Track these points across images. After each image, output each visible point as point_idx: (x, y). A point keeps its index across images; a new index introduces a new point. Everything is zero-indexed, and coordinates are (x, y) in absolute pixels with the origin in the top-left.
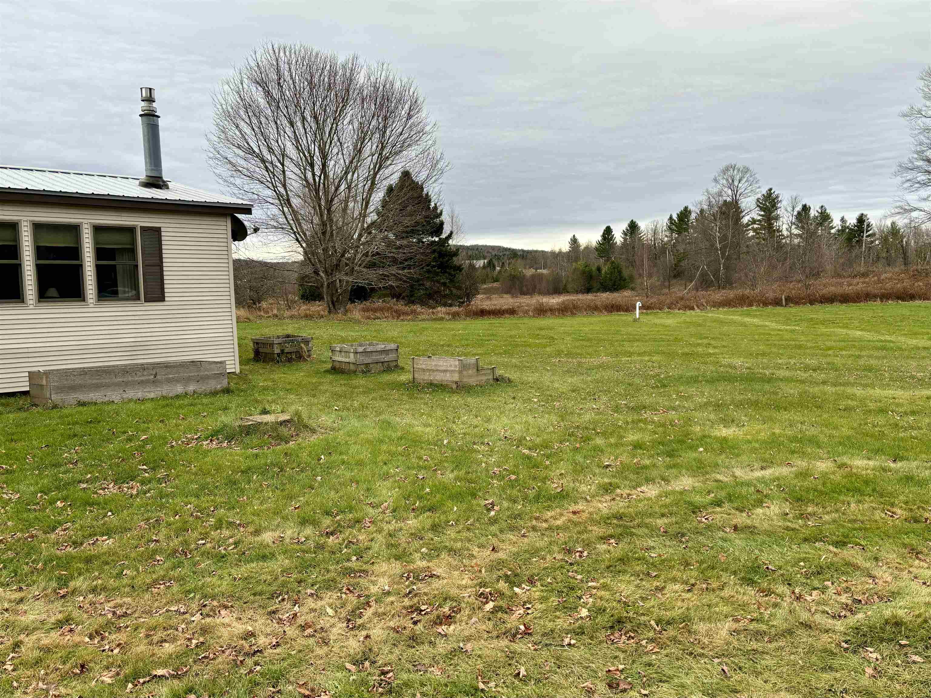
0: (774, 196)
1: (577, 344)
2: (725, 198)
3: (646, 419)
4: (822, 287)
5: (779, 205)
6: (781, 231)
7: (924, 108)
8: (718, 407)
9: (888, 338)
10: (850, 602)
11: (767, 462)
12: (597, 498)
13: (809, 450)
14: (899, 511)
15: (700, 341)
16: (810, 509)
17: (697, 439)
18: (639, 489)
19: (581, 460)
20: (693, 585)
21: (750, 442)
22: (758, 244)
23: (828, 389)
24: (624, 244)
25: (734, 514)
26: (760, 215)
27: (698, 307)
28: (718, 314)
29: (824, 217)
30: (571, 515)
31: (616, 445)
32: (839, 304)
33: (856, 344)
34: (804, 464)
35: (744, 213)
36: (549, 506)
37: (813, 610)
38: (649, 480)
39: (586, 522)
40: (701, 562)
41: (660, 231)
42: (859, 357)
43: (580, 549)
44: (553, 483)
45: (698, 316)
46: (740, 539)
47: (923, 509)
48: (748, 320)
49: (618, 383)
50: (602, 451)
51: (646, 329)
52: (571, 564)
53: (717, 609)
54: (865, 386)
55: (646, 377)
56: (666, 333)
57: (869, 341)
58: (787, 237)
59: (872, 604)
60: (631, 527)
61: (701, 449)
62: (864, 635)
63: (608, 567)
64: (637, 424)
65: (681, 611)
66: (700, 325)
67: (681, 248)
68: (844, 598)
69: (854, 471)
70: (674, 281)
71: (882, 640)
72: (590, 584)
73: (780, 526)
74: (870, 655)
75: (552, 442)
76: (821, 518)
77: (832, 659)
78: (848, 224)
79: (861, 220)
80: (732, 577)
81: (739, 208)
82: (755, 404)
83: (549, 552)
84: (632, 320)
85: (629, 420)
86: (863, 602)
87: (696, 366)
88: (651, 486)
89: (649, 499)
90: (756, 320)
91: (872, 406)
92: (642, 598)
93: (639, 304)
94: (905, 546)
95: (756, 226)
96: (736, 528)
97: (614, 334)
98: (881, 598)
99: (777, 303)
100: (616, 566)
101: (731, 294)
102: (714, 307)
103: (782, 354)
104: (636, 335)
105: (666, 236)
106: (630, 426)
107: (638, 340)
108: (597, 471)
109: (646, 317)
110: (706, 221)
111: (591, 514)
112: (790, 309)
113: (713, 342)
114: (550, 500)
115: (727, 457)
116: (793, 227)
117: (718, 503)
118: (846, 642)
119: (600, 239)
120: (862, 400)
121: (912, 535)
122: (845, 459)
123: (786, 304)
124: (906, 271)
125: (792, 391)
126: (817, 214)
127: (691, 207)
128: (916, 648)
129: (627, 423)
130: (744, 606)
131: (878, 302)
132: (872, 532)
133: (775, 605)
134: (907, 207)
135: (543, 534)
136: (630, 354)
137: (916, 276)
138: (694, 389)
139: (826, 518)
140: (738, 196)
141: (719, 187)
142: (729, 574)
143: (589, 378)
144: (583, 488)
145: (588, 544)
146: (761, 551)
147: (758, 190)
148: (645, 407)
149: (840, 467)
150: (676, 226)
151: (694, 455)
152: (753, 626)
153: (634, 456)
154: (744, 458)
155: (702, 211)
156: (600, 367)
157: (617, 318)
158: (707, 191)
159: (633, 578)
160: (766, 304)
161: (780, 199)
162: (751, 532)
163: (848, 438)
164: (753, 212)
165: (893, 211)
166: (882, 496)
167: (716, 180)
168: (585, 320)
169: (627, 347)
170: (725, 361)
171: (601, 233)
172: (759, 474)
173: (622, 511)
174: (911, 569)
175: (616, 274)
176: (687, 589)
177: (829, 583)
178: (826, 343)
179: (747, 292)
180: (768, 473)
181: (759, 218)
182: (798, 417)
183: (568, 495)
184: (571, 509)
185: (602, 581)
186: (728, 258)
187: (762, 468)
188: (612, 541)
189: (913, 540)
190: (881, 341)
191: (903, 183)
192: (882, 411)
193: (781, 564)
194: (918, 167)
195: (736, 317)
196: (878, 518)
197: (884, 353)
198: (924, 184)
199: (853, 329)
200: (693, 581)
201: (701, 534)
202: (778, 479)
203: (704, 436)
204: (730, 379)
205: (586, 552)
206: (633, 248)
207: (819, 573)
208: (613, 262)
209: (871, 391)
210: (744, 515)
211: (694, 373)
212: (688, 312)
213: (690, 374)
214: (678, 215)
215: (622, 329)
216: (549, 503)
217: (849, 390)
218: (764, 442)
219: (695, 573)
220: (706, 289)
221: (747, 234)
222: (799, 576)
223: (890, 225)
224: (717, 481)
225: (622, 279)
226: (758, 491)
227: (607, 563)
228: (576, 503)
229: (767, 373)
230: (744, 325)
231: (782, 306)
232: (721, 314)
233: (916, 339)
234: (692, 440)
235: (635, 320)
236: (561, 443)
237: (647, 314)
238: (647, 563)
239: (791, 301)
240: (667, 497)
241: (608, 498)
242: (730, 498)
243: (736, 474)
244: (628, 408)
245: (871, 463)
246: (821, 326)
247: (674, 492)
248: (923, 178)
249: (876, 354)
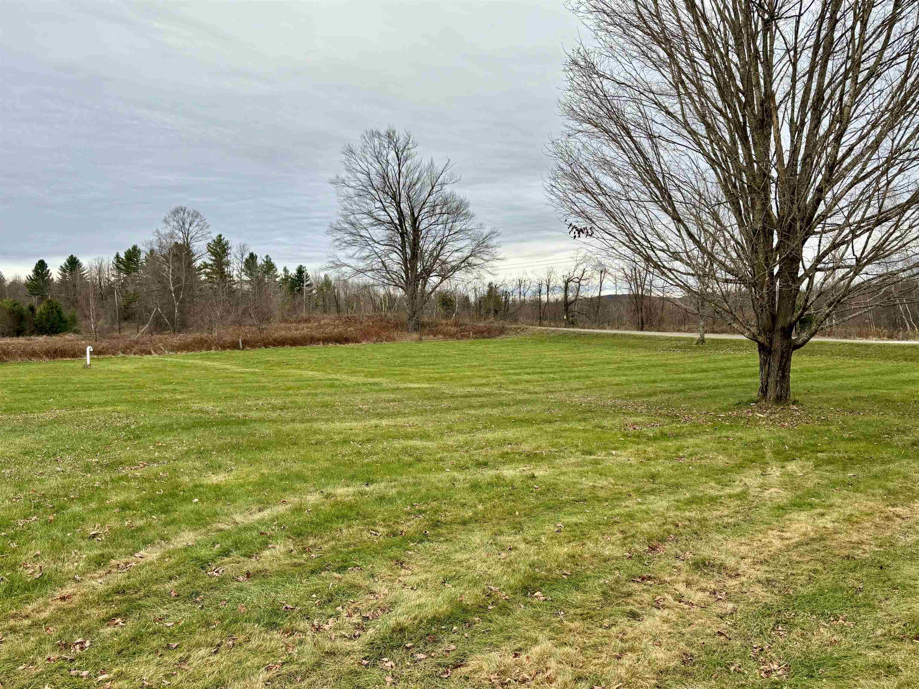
0: (223, 242)
1: (18, 396)
2: (176, 240)
3: (127, 475)
4: (273, 331)
5: (229, 251)
6: (232, 277)
7: (347, 179)
8: (201, 453)
9: (334, 376)
10: (360, 621)
11: (264, 503)
12: (89, 575)
13: (298, 486)
14: (381, 529)
15: (164, 387)
16: (311, 542)
17: (189, 491)
18: (137, 555)
19: (60, 535)
20: (219, 645)
21: (242, 486)
22: (211, 288)
23: (299, 426)
24: (63, 282)
25: (244, 561)
26: (212, 260)
27: (155, 352)
28: (176, 358)
29: (270, 266)
30: (59, 602)
31: (98, 510)
32: (289, 347)
33: (311, 383)
34: (297, 500)
35: (196, 257)
36: (28, 598)
37: (333, 637)
38: (146, 543)
39: (81, 606)
40: (221, 619)
41: (106, 269)
42: (316, 395)
43: (79, 640)
44: (27, 568)
45: (157, 361)
46: (255, 585)
47: (398, 523)
48: (209, 363)
49: (81, 438)
50: (83, 520)
51: (102, 376)
52: (72, 661)
53: (249, 663)
54: (327, 420)
55: (115, 430)
56: (125, 380)
57: (320, 380)
58: (238, 282)
59: (377, 618)
60: (137, 599)
61: (196, 500)
62: (379, 648)
63: (119, 653)
64: (118, 482)
65: (212, 678)
66: (160, 370)
67: (131, 289)
68: (356, 619)
69: (339, 499)
70: (124, 324)
71: (392, 648)
72: (100, 678)
73: (288, 564)
74: (386, 664)
75: (13, 519)
76: (321, 548)
77: (358, 679)
78: (290, 274)
79: (300, 271)
80: (256, 626)
81: (191, 251)
82: (236, 447)
83: (40, 653)
84: (81, 366)
85: (108, 479)
86: (371, 618)
87: (166, 413)
88: (150, 548)
89: (151, 563)
90: (216, 364)
91: (336, 438)
92: (167, 676)
93: (89, 349)
94: (391, 558)
95: (208, 270)
96: (248, 575)
97: (64, 383)
98: (383, 610)
99: (234, 346)
100: (128, 648)
101: (189, 337)
102: (172, 351)
103: (250, 397)
104: (92, 383)
105: (113, 275)
106: (110, 486)
107: (94, 389)
108: (83, 544)
109: (97, 363)
110: (158, 263)
111: (84, 595)
112: (247, 352)
113: (178, 387)
114: (29, 590)
115: (225, 504)
116: (243, 273)
117: (226, 553)
118: (365, 659)
119: (31, 274)
120: (327, 433)
121: (394, 548)
122: (329, 489)
123: (243, 348)
124: (339, 318)
125: (268, 431)
126: (263, 263)
127: (140, 247)
128: (419, 647)
129: (106, 483)
130: (272, 653)
131: (321, 345)
132: (365, 552)
133: (301, 642)
134: (338, 263)
135: (27, 634)
136: (90, 405)
137: (349, 321)
138: (171, 438)
139: (326, 547)
140: (189, 239)
141: (169, 228)
142: (252, 624)
143: (43, 437)
144: (69, 567)
145: (88, 632)
146: (277, 592)
147: (208, 235)
148: (122, 463)
149: (327, 497)
150: (124, 266)
151: (191, 507)
152: (285, 670)
153: (123, 519)
154: (241, 501)
155: (152, 251)
156: (55, 422)
157: (63, 365)
158: (157, 231)
159: (151, 657)
160: (224, 347)
161: (229, 245)
162: (263, 576)
163: (328, 469)
164: (204, 256)
165: (327, 265)
166: (364, 518)
167: (165, 221)
168: (22, 368)
169: (83, 397)
170: (196, 407)
171: (33, 267)
172: (258, 516)
173: (123, 583)
174: (400, 579)
175: (55, 315)
176: (213, 651)
177: (339, 608)
178: (286, 383)
179: (205, 335)
180: (266, 514)
181: (211, 262)
182: (279, 456)
183: (50, 578)
184: (58, 595)
185: (115, 670)
186: (182, 302)
187: (260, 510)
188: (118, 620)
189: (395, 552)
190: (330, 380)
191: (334, 241)
192: (345, 441)
193: (297, 600)
194: (345, 229)
195: (197, 361)
196: (366, 538)
197: (333, 390)
198: (350, 244)
199: (304, 369)
200: (218, 641)
201: (216, 589)
202: (277, 518)
203: (196, 486)
204: (205, 425)
205: (88, 642)
206: (75, 286)
207: (330, 601)
208: (50, 301)
209: (332, 425)
210: (253, 560)
211: (167, 421)
212: (146, 357)
213: (163, 422)
214: (125, 253)
215: (72, 377)
216: (27, 594)
217: (316, 425)
218: (256, 484)
219: (218, 632)
220: (160, 333)
221: (200, 278)
222: (314, 608)
223: (323, 277)
224: (221, 530)
225: (62, 320)
226: (262, 534)
227: (118, 648)
228: (62, 586)
229: (240, 415)
230: (206, 369)
231: (239, 349)
232: (180, 358)
233: (356, 376)
234: (184, 491)
235: (86, 367)
236: (25, 517)
237: (98, 360)
238: (164, 634)
239: (249, 344)
240: (170, 557)
241: (102, 572)
242: (237, 545)
243: (237, 520)
244: (102, 466)
245: (351, 489)
246: (277, 368)
247: (177, 551)
248: (349, 238)
249: (328, 391)
